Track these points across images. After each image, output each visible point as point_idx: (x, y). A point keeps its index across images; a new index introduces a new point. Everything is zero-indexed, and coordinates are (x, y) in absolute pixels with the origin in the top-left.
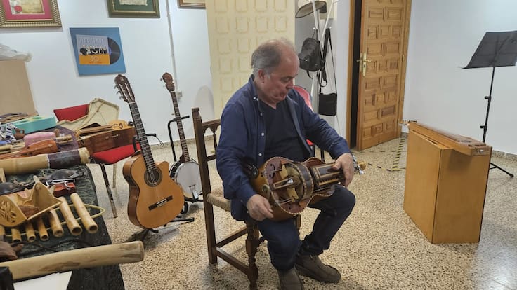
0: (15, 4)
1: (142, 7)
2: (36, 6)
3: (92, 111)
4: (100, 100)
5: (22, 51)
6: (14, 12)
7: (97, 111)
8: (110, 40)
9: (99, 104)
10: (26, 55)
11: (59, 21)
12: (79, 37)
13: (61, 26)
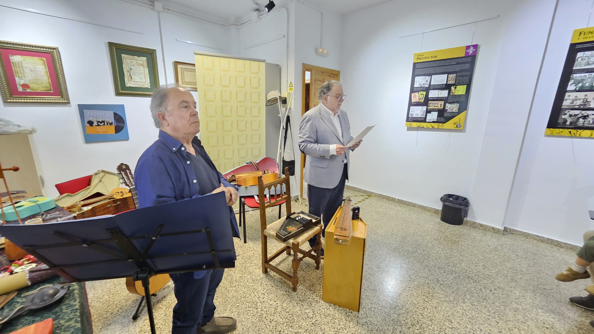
0: (22, 82)
1: (146, 89)
2: (44, 85)
3: (94, 182)
4: (103, 171)
5: (26, 126)
6: (20, 89)
7: (100, 181)
8: (115, 115)
9: (102, 174)
10: (30, 129)
11: (68, 99)
12: (87, 112)
13: (69, 103)
